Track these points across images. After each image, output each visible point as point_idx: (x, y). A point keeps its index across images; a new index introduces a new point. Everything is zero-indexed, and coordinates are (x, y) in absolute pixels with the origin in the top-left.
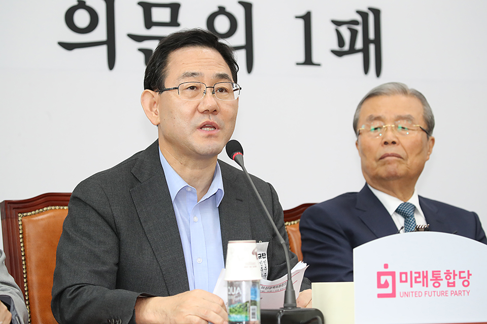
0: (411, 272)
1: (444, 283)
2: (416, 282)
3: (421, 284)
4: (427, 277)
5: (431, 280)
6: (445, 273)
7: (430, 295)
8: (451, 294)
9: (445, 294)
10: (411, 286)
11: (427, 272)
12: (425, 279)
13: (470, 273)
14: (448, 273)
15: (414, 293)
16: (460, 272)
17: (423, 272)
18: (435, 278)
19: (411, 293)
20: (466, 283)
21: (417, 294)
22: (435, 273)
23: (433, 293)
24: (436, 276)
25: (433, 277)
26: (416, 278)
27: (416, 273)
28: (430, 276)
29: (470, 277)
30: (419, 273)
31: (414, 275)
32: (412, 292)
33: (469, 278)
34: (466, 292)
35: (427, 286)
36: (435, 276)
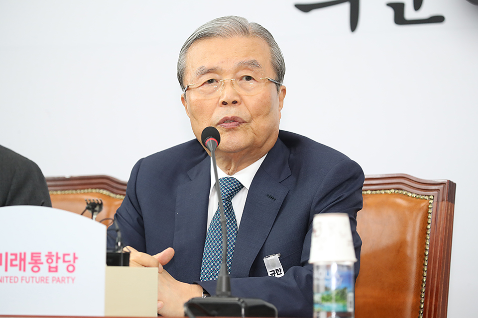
0: (7, 254)
1: (44, 267)
2: (12, 265)
3: (18, 268)
4: (24, 260)
5: (30, 263)
6: (46, 256)
7: (28, 281)
8: (53, 280)
9: (45, 281)
10: (6, 270)
11: (25, 254)
12: (23, 263)
13: (76, 256)
14: (50, 256)
15: (9, 279)
16: (64, 255)
17: (21, 254)
18: (33, 262)
19: (5, 279)
20: (71, 268)
21: (13, 280)
22: (34, 255)
23: (31, 279)
24: (36, 259)
25: (32, 259)
26: (12, 260)
27: (12, 254)
28: (28, 259)
29: (76, 261)
30: (16, 255)
31: (10, 257)
32: (7, 277)
33: (74, 262)
34: (70, 280)
35: (24, 270)
36: (34, 258)
